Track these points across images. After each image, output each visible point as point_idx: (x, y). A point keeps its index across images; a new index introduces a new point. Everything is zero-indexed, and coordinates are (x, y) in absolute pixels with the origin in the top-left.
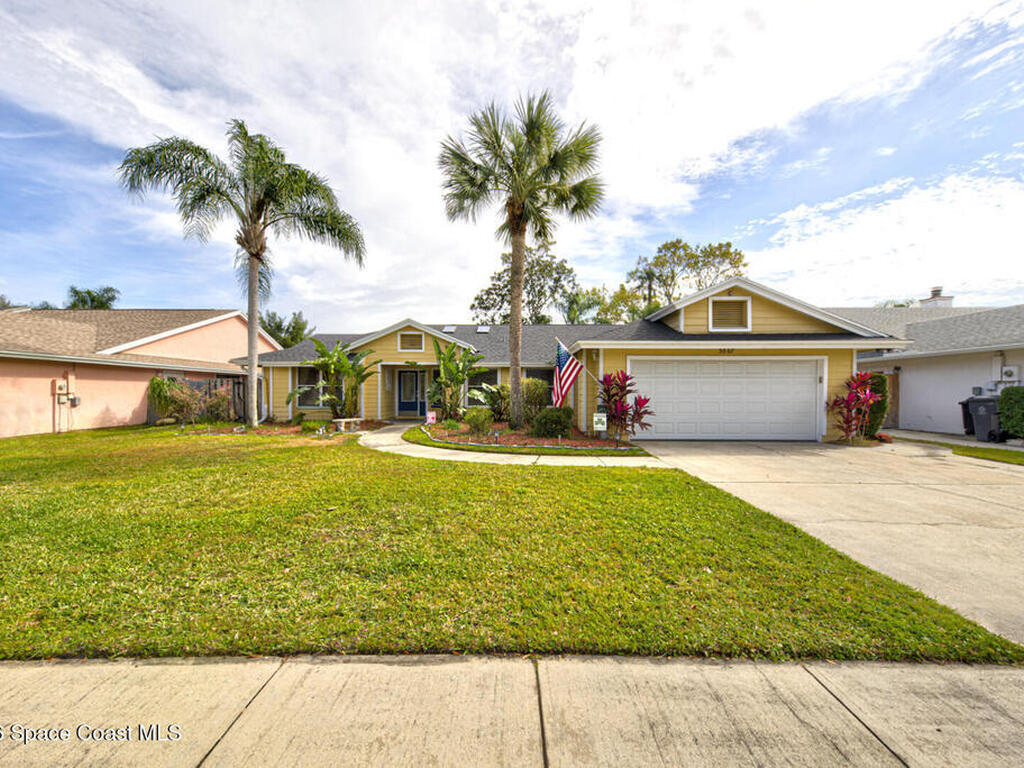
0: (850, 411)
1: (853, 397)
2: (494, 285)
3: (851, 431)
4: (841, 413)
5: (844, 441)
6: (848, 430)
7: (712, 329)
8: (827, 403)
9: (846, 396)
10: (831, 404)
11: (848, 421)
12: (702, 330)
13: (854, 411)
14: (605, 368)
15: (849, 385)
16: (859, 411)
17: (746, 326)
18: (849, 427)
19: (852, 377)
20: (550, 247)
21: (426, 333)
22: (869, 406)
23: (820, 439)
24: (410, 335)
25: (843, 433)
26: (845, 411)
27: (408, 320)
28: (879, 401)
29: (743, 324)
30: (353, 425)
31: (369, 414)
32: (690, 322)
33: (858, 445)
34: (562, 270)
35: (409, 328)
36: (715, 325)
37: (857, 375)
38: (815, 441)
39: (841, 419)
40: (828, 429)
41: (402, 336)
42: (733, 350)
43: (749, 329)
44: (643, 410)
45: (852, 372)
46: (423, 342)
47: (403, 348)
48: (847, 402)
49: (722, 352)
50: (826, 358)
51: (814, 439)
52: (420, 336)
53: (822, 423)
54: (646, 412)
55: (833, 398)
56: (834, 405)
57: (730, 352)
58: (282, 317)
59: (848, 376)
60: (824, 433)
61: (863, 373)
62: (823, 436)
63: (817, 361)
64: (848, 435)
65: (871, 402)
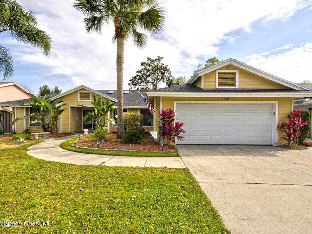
0: (290, 130)
1: (292, 123)
2: (137, 75)
3: (291, 141)
4: (285, 131)
5: (287, 146)
6: (289, 140)
7: (218, 87)
8: (278, 126)
9: (287, 122)
10: (280, 126)
11: (289, 135)
12: (213, 88)
13: (292, 130)
14: (163, 107)
15: (289, 116)
16: (295, 131)
17: (236, 86)
18: (290, 138)
19: (291, 113)
20: (161, 60)
21: (91, 92)
22: (301, 128)
23: (274, 145)
24: (84, 93)
25: (286, 142)
26: (287, 130)
27: (82, 86)
28: (305, 125)
29: (234, 85)
30: (45, 136)
31: (63, 130)
32: (207, 83)
33: (294, 149)
34: (166, 69)
35: (83, 89)
36: (219, 85)
37: (294, 111)
38: (271, 145)
39: (286, 135)
40: (278, 139)
41: (81, 93)
42: (229, 98)
43: (237, 87)
44: (180, 129)
45: (291, 110)
46: (90, 96)
47: (81, 99)
48: (288, 125)
49: (223, 99)
50: (277, 102)
51: (271, 144)
52: (89, 93)
53: (275, 136)
54: (181, 131)
55: (281, 123)
56: (281, 127)
57: (227, 99)
58: (50, 88)
59: (288, 112)
60: (276, 142)
61: (297, 111)
62: (276, 143)
63: (272, 104)
64: (289, 143)
65: (302, 125)
